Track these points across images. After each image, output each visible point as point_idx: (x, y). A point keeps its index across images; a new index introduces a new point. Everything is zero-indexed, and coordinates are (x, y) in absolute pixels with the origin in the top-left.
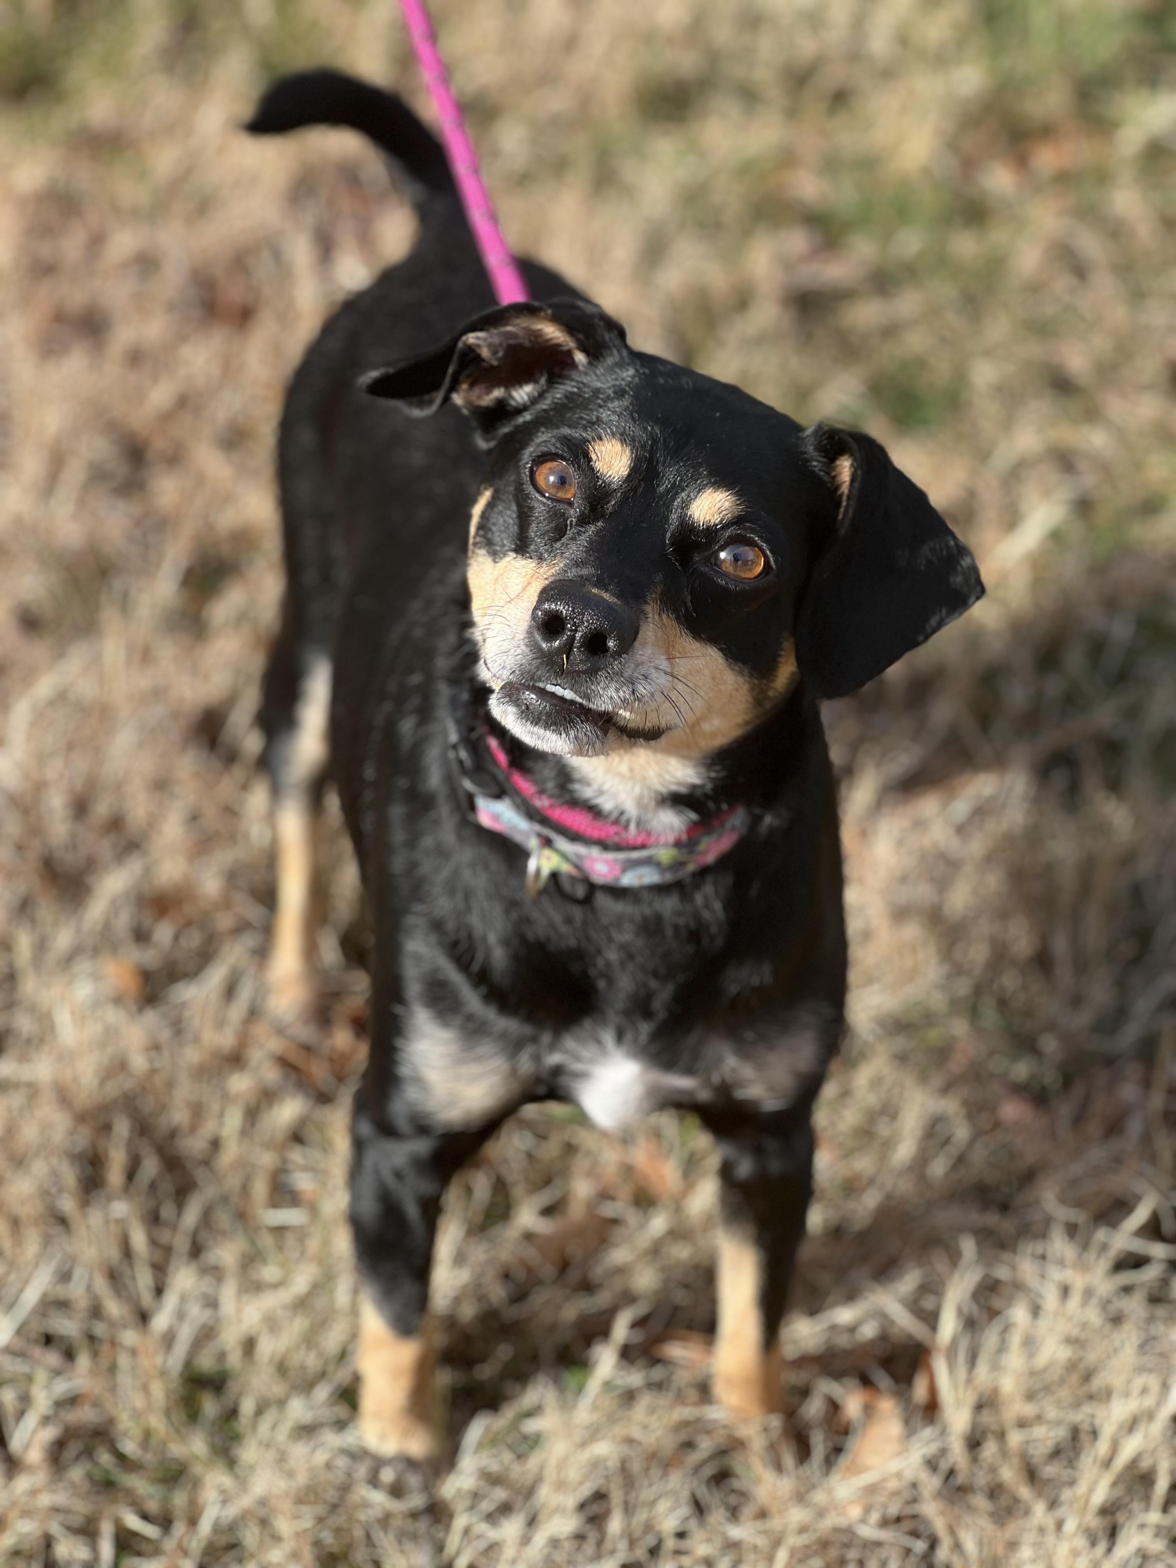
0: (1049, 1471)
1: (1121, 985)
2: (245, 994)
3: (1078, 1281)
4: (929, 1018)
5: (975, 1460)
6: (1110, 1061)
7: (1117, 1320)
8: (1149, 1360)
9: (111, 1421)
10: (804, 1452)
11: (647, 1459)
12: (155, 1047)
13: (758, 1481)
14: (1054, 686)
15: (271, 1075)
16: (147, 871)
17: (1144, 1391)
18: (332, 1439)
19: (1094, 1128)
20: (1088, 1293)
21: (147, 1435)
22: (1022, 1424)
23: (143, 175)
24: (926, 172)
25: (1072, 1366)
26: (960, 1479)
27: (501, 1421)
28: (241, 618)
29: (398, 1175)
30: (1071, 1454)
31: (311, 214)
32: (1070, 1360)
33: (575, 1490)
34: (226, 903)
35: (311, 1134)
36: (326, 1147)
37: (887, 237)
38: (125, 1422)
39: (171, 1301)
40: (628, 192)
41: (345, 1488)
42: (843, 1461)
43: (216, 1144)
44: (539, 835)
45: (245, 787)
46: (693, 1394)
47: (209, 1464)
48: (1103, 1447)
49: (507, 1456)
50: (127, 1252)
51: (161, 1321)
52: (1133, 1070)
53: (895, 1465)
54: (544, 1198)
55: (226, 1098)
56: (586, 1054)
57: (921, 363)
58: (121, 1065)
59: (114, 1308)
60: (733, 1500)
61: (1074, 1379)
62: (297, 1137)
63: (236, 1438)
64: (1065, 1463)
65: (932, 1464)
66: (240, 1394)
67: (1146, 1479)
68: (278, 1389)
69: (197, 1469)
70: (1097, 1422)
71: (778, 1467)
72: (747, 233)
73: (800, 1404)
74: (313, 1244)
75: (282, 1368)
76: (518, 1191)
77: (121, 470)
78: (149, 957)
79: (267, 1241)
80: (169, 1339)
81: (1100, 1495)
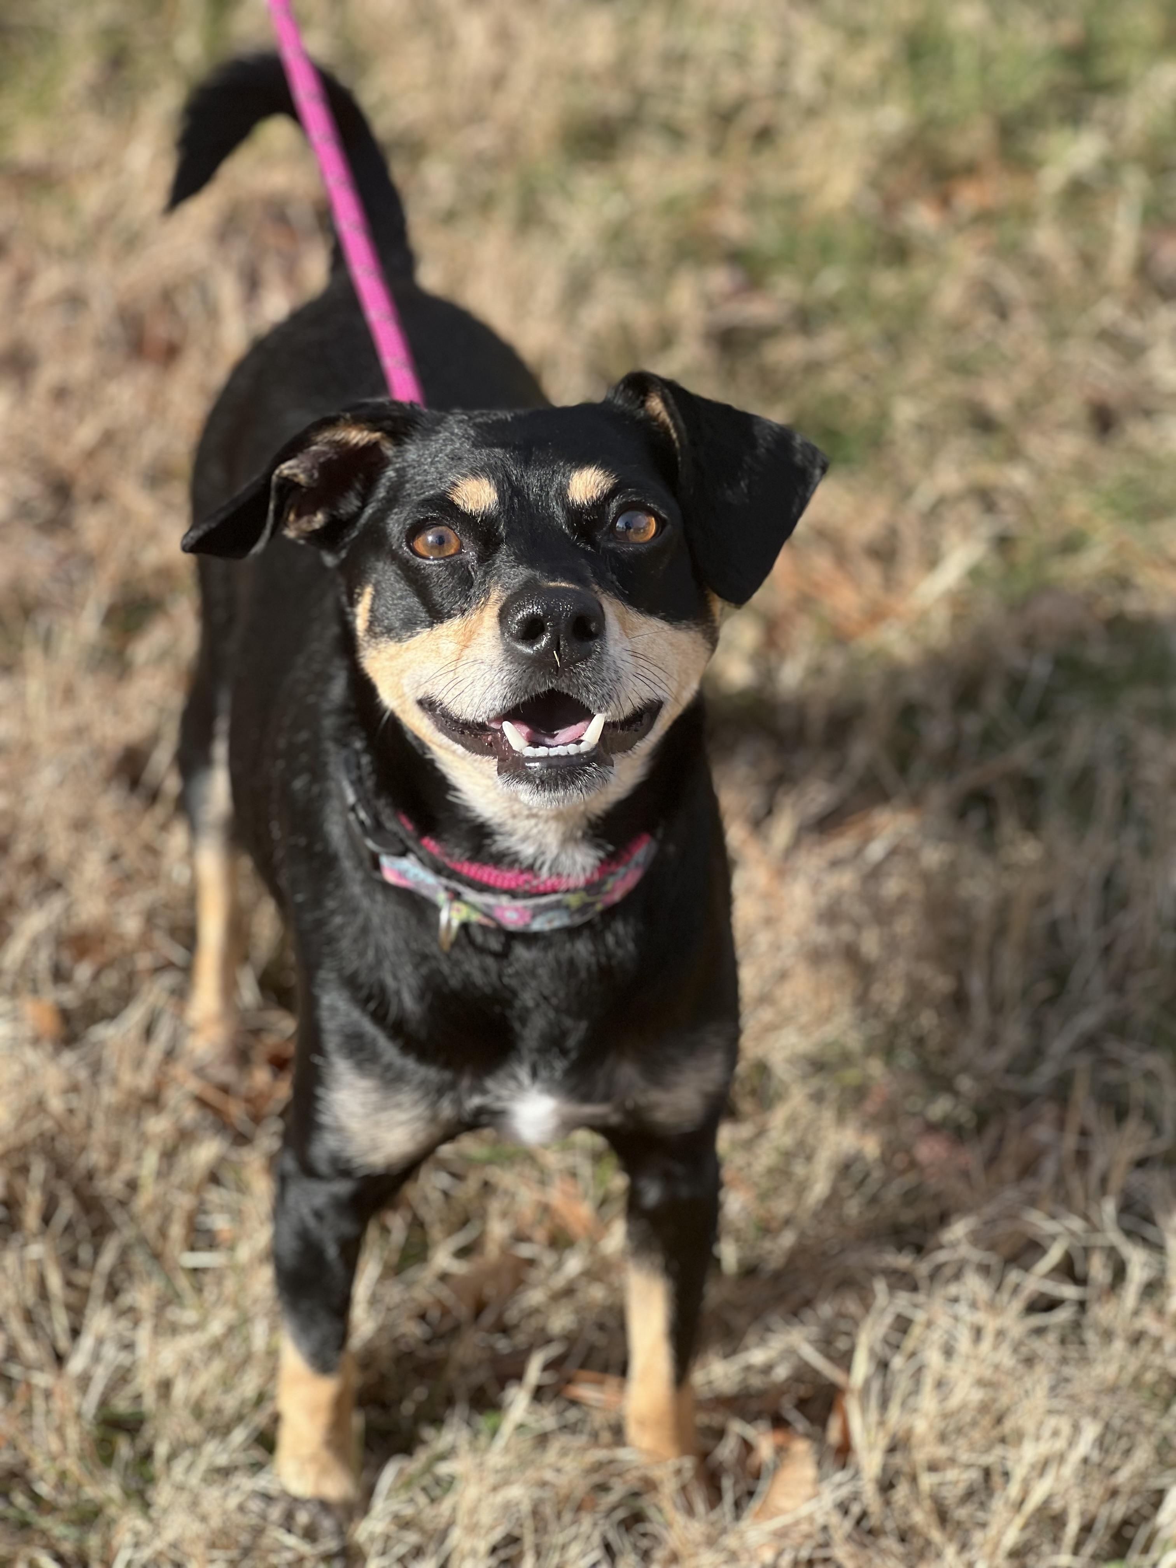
0: (961, 1513)
1: (1037, 1026)
2: (163, 1035)
3: (991, 1325)
4: (846, 1059)
5: (887, 1503)
6: (1025, 1101)
7: (1029, 1361)
8: (1060, 1403)
9: (27, 1464)
10: (715, 1497)
11: (559, 1503)
12: (74, 1088)
13: (669, 1525)
14: (972, 724)
15: (190, 1114)
16: (68, 910)
17: (1056, 1433)
18: (246, 1483)
19: (1009, 1169)
20: (1000, 1334)
21: (63, 1475)
22: (933, 1467)
23: (70, 212)
24: (851, 209)
25: (984, 1408)
26: (873, 1521)
27: (415, 1464)
28: (163, 655)
29: (318, 1215)
30: (983, 1497)
31: (239, 250)
32: (982, 1401)
33: (487, 1533)
34: (145, 942)
35: (227, 1176)
36: (242, 1188)
37: (810, 277)
38: (40, 1464)
39: (87, 1342)
40: (555, 230)
41: (258, 1532)
42: (755, 1505)
43: (132, 1185)
44: (447, 889)
45: (164, 827)
46: (606, 1436)
47: (124, 1507)
48: (1014, 1490)
49: (422, 1500)
50: (43, 1293)
51: (77, 1364)
52: (1049, 1111)
53: (805, 1509)
54: (460, 1239)
55: (144, 1139)
56: (505, 1093)
57: (843, 400)
58: (40, 1105)
59: (30, 1349)
60: (645, 1543)
61: (986, 1421)
62: (214, 1178)
63: (150, 1480)
64: (976, 1506)
65: (843, 1508)
66: (155, 1437)
67: (1058, 1521)
68: (194, 1432)
69: (112, 1511)
70: (1010, 1465)
71: (690, 1511)
72: (670, 272)
73: (716, 1446)
74: (230, 1285)
75: (197, 1411)
76: (436, 1232)
77: (46, 508)
78: (68, 997)
79: (183, 1283)
80: (84, 1381)
81: (1011, 1537)
